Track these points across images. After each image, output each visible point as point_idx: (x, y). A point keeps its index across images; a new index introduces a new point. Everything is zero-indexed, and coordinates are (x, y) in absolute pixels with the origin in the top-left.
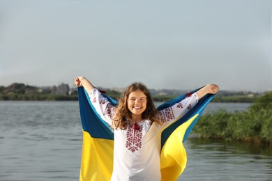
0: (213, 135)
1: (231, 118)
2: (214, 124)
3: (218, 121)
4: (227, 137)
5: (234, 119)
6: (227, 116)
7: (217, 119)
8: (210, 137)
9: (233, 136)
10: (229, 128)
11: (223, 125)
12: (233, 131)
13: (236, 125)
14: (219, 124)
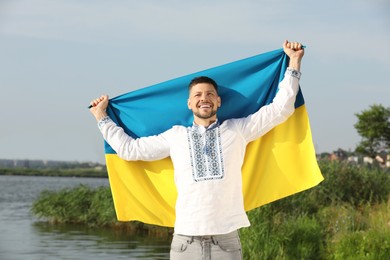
0: (71, 218)
1: (97, 196)
2: (72, 204)
3: (77, 201)
4: (90, 222)
5: (100, 198)
6: (90, 194)
7: (77, 198)
8: (67, 222)
9: (98, 220)
10: (93, 210)
11: (85, 205)
12: (98, 214)
13: (103, 205)
14: (79, 204)
